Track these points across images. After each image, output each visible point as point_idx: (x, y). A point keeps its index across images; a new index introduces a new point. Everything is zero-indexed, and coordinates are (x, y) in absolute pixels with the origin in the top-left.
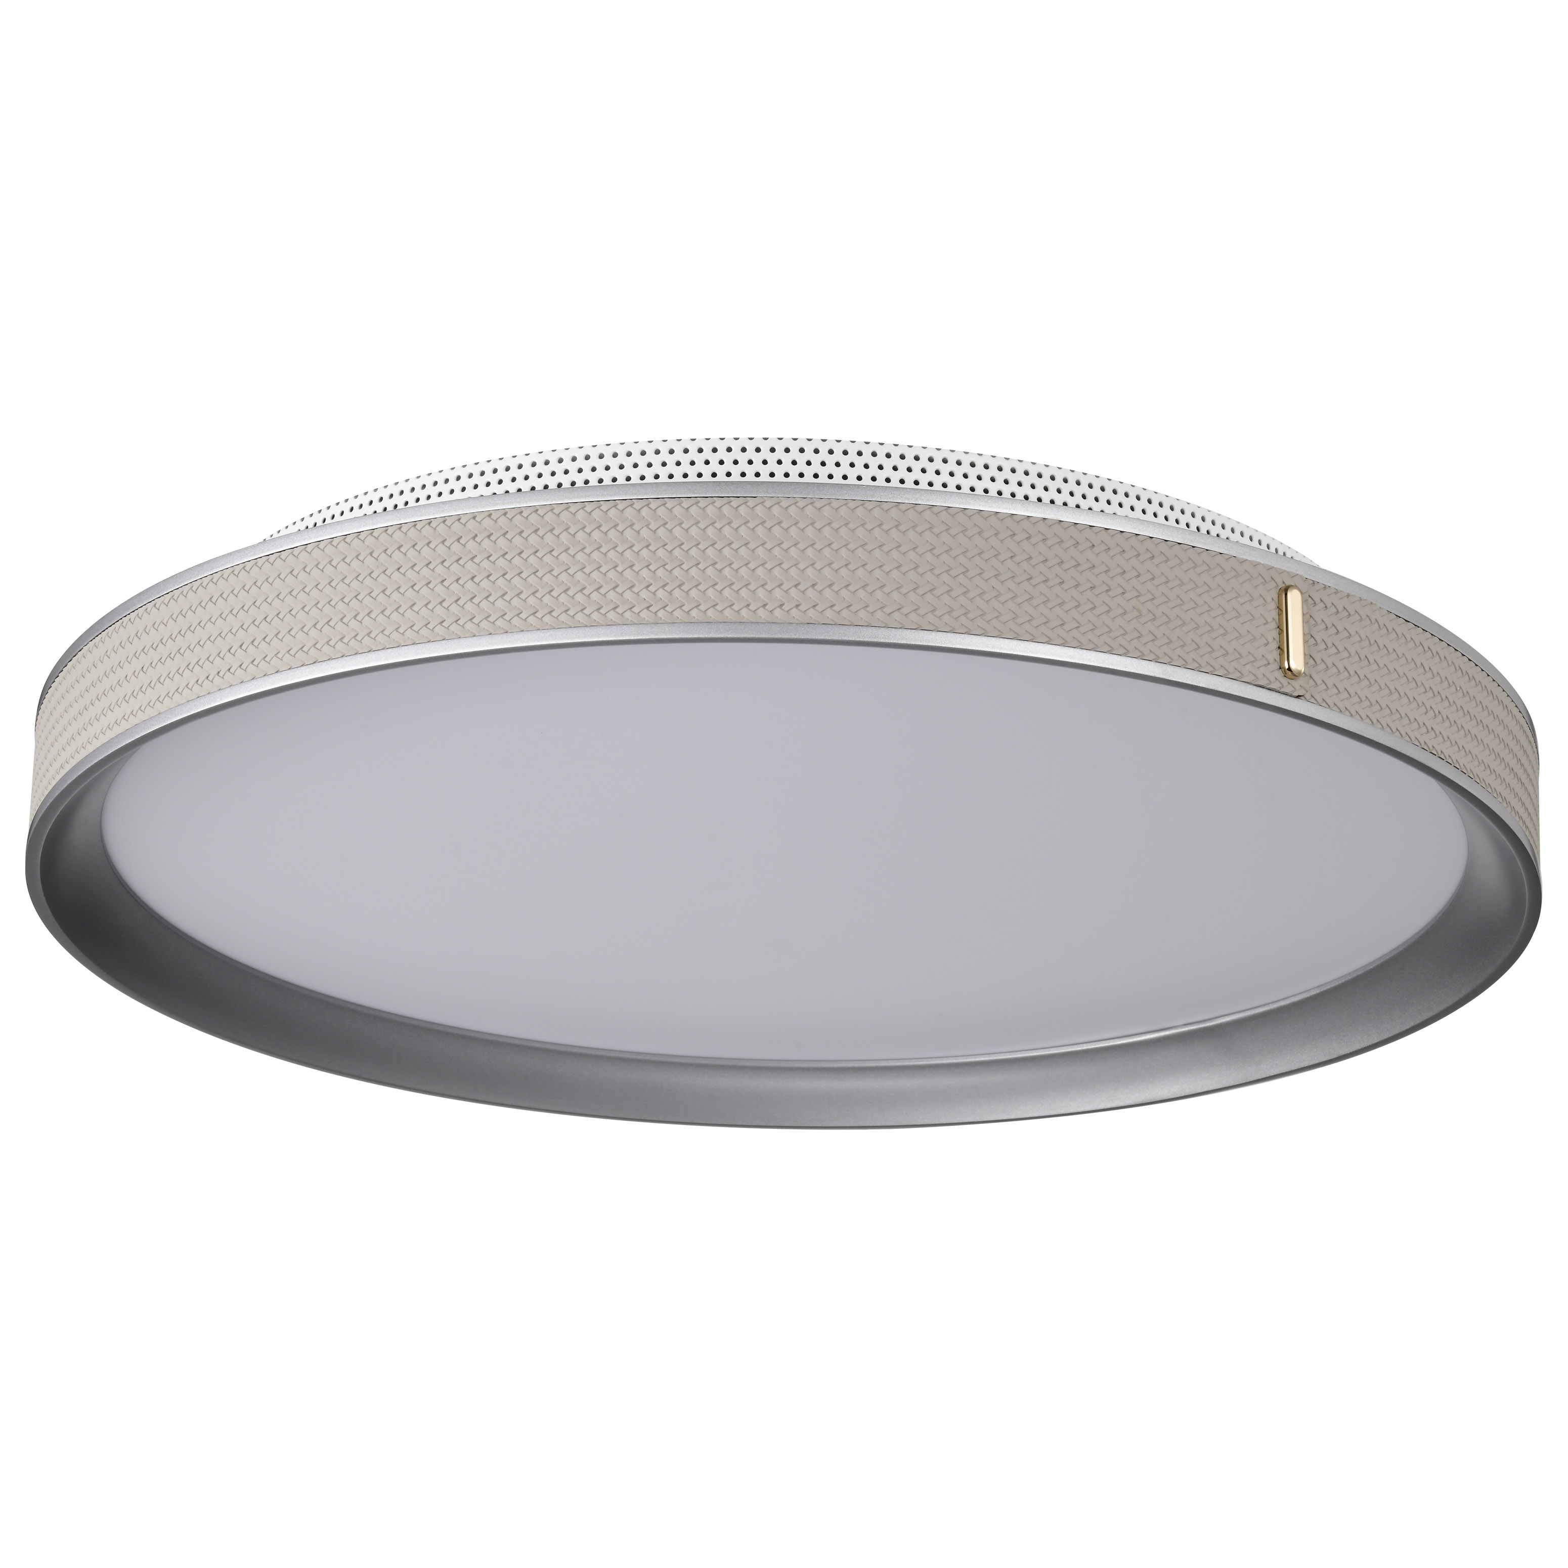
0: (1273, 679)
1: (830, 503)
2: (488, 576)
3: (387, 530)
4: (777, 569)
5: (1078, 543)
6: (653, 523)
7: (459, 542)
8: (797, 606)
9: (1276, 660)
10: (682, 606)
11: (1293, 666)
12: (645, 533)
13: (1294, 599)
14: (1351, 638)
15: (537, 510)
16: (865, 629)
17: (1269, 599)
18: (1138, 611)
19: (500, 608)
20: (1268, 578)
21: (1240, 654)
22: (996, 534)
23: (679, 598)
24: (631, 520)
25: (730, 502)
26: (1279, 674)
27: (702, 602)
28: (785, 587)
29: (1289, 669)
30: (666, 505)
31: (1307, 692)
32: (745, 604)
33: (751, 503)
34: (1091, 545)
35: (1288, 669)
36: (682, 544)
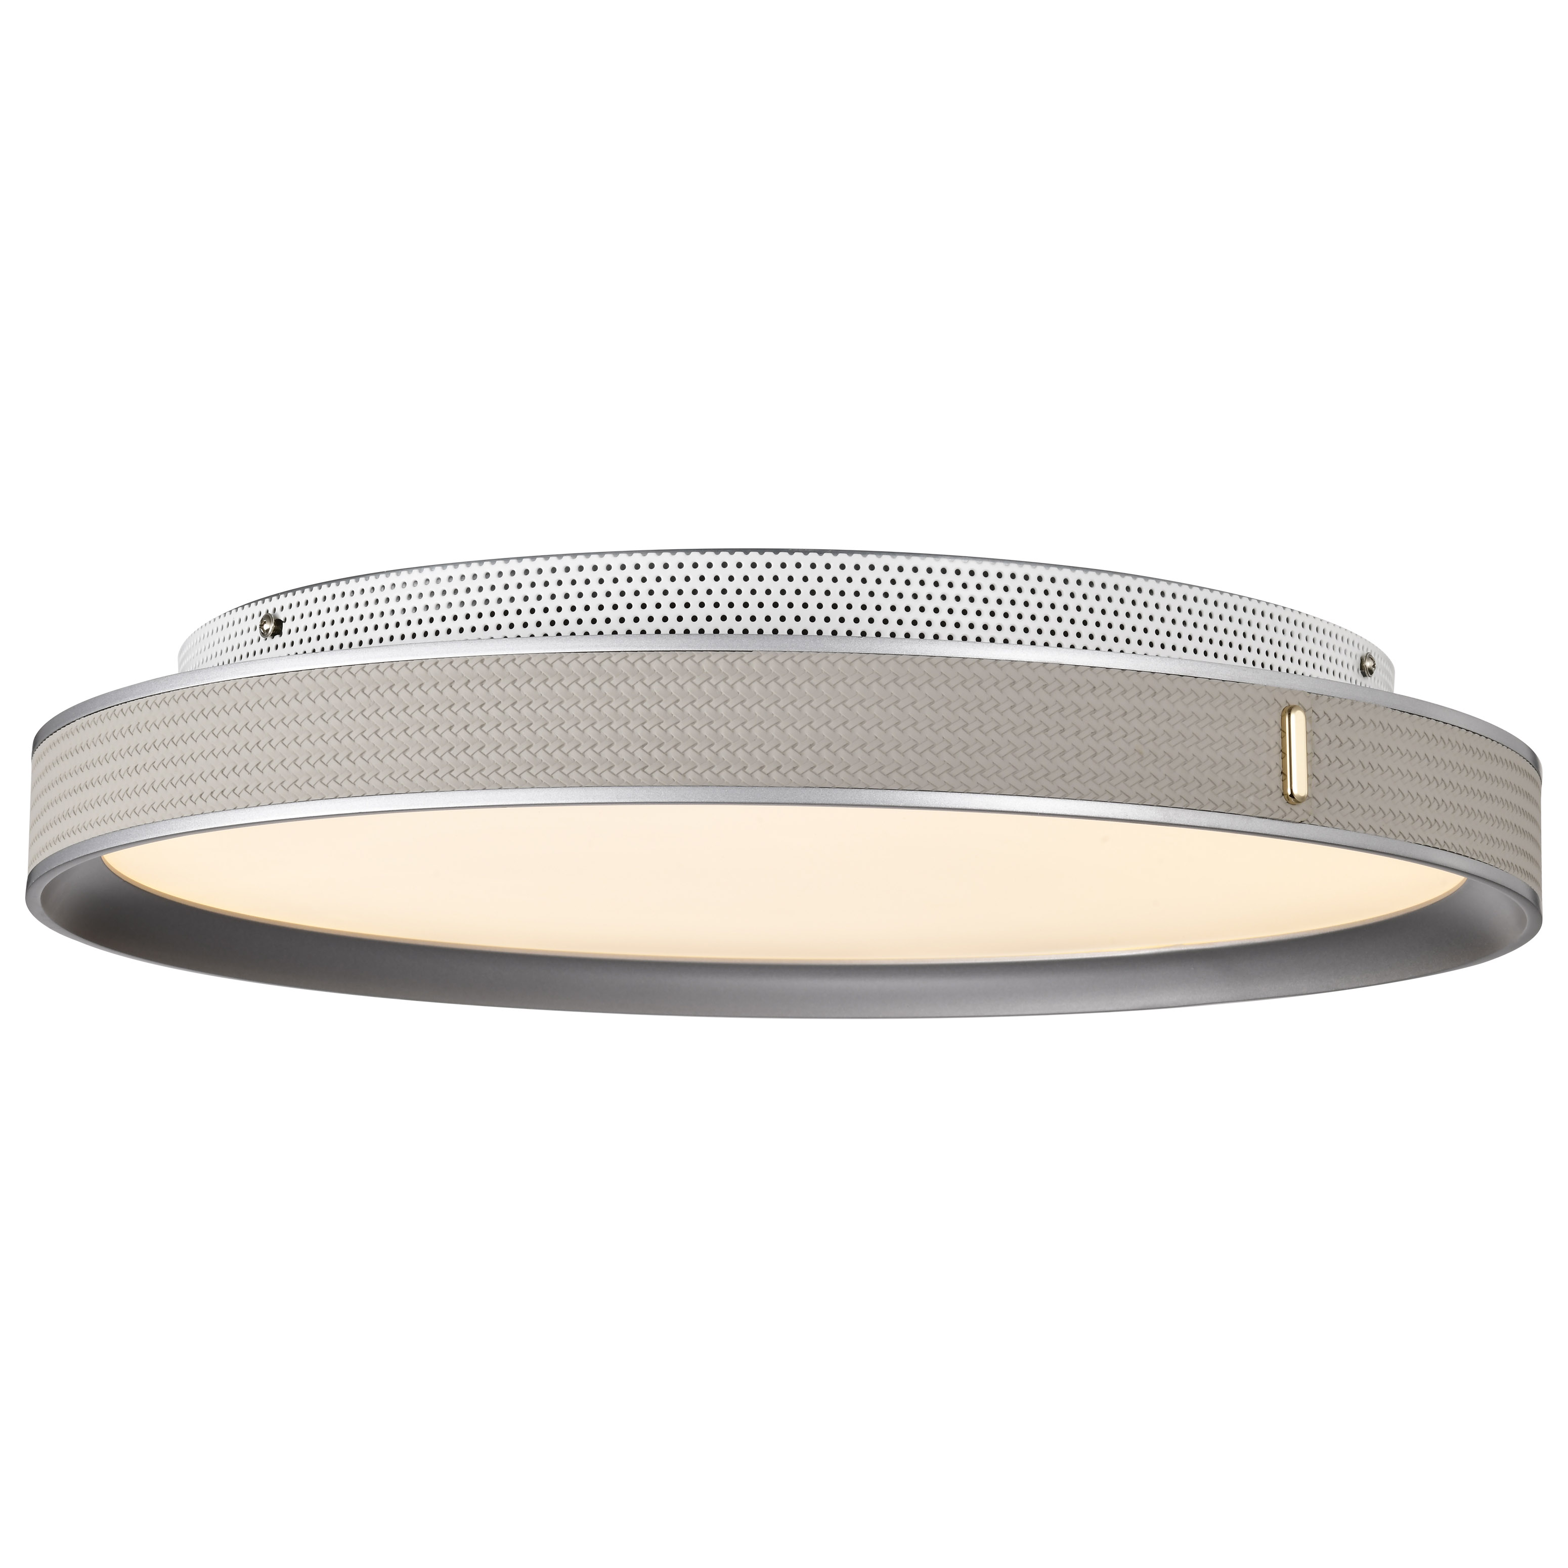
0: (1275, 808)
1: (827, 657)
2: (482, 726)
3: (378, 666)
4: (774, 729)
5: (1078, 686)
6: (647, 677)
7: (451, 686)
8: (794, 769)
9: (1279, 786)
10: (678, 768)
11: (1295, 793)
12: (639, 688)
13: (1297, 720)
14: (1355, 748)
15: (530, 659)
16: (863, 791)
17: (1272, 723)
18: (1140, 753)
19: (494, 762)
20: (1271, 701)
21: (1242, 787)
22: (996, 684)
23: (675, 760)
24: (625, 674)
25: (726, 656)
26: (1281, 802)
27: (698, 764)
28: (781, 748)
29: (1292, 795)
30: (661, 659)
31: (1310, 815)
32: (742, 767)
33: (747, 657)
34: (1092, 687)
35: (1290, 796)
36: (678, 701)
